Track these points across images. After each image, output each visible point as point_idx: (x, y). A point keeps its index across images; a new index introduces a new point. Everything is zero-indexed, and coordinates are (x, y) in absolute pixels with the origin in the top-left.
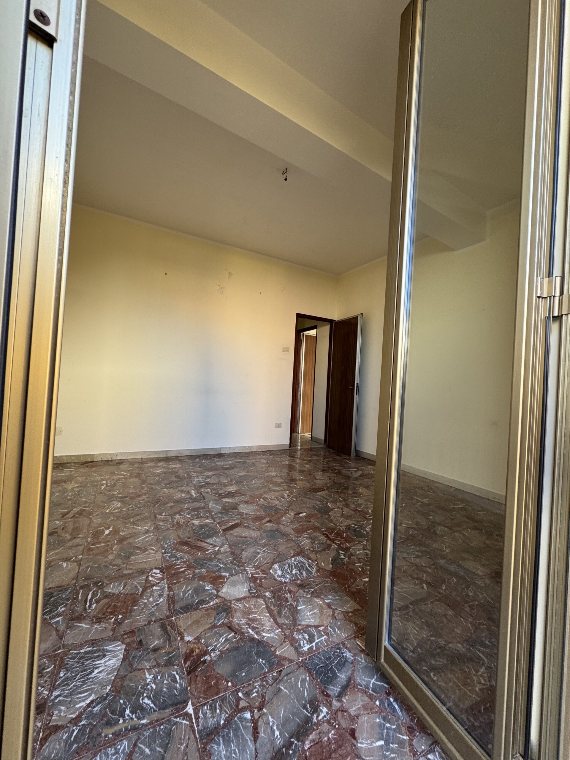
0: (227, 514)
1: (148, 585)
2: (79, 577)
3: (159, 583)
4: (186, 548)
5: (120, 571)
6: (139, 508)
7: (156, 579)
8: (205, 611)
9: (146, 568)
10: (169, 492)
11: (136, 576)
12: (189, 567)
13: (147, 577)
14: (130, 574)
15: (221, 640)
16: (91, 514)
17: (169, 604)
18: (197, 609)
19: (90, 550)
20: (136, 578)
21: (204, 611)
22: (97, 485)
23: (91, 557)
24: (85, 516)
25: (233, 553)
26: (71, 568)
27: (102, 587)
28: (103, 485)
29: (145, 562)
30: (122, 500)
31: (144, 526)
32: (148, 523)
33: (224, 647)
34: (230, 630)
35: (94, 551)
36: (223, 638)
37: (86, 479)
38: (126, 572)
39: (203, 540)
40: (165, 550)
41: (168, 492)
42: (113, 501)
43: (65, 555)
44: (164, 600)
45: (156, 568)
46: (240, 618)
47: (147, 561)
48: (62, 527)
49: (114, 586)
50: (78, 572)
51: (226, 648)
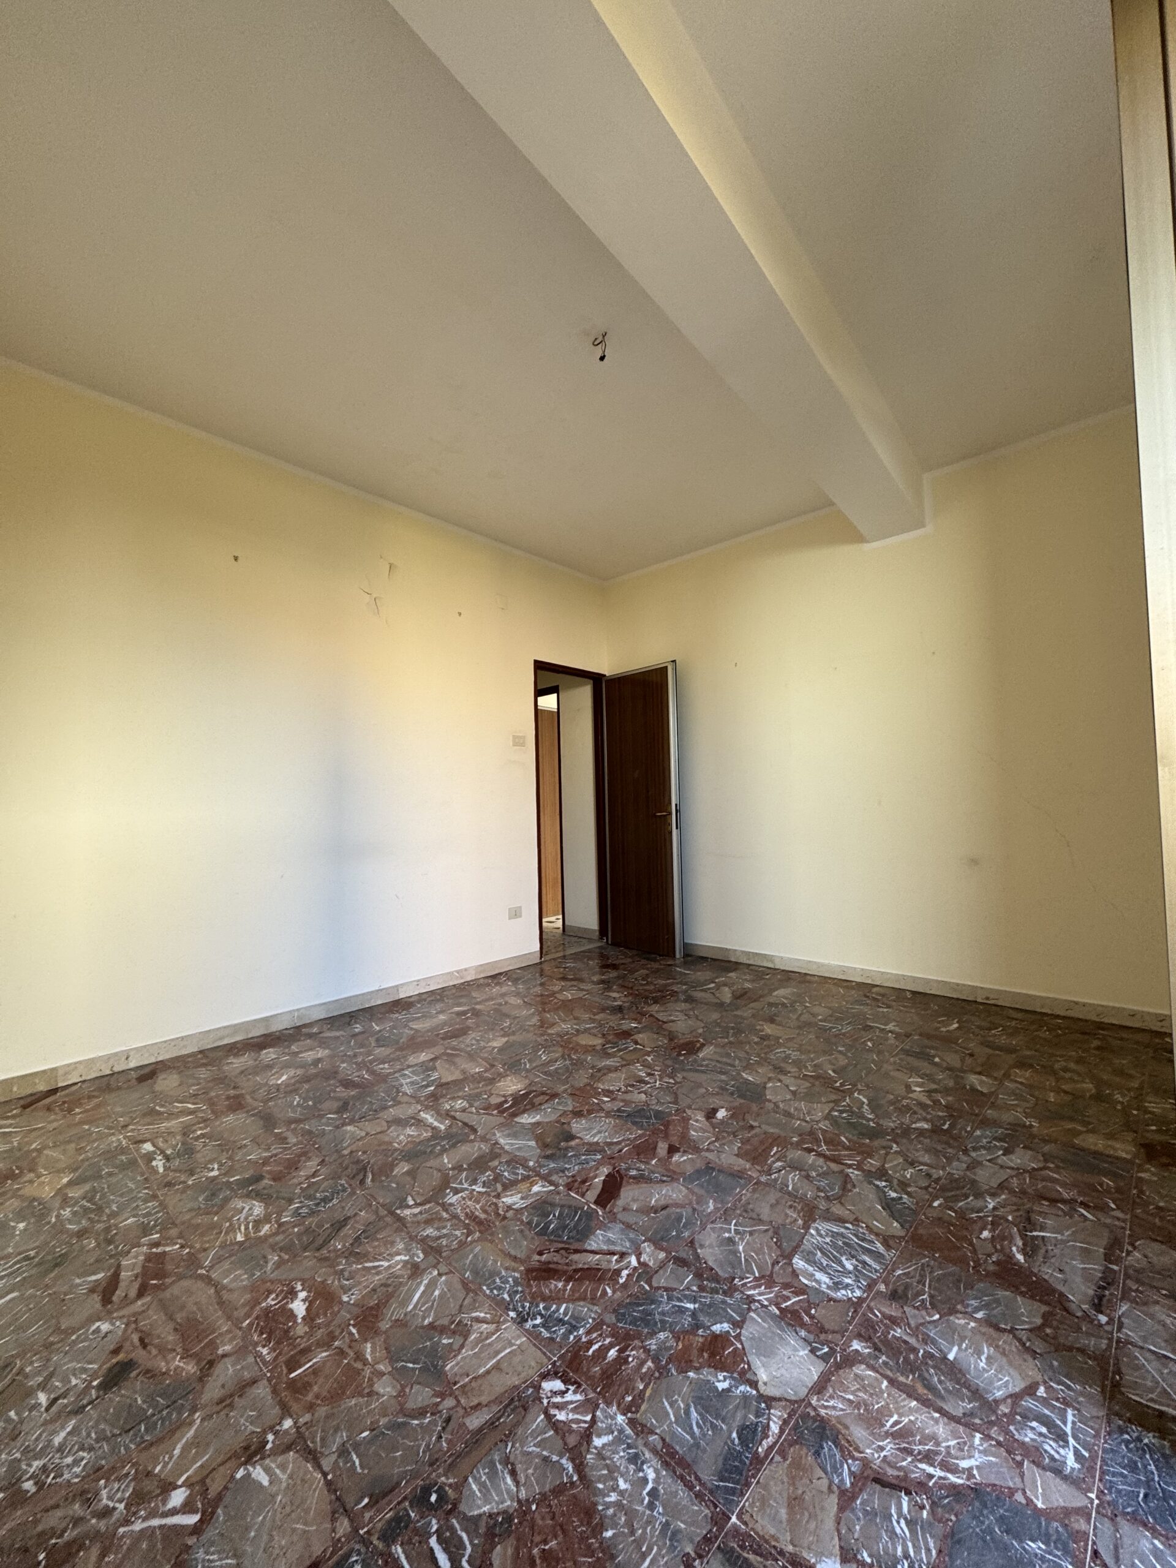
0: (565, 1156)
1: (572, 1440)
2: (349, 1500)
3: (594, 1421)
4: (560, 1285)
5: (452, 1425)
6: (325, 1200)
7: (574, 1410)
8: (785, 1458)
9: (516, 1387)
10: (367, 1134)
11: (517, 1424)
12: (624, 1340)
13: (549, 1417)
14: (492, 1424)
15: (898, 1530)
16: (193, 1261)
17: (682, 1478)
18: (758, 1462)
19: (298, 1388)
20: (520, 1431)
21: (778, 1458)
22: (133, 1163)
23: (322, 1411)
24: (181, 1277)
25: (681, 1262)
26: (291, 1477)
27: (448, 1507)
28: (149, 1158)
29: (497, 1367)
30: (250, 1187)
31: (392, 1255)
32: (393, 1243)
33: (928, 1550)
34: (887, 1490)
35: (316, 1388)
36: (898, 1522)
37: (79, 1151)
38: (474, 1422)
39: (576, 1246)
40: (514, 1310)
41: (363, 1134)
42: (227, 1200)
43: (233, 1441)
44: (656, 1471)
45: (545, 1376)
46: (873, 1443)
47: (498, 1362)
48: (135, 1338)
49: (482, 1486)
50: (329, 1484)
51: (934, 1552)
